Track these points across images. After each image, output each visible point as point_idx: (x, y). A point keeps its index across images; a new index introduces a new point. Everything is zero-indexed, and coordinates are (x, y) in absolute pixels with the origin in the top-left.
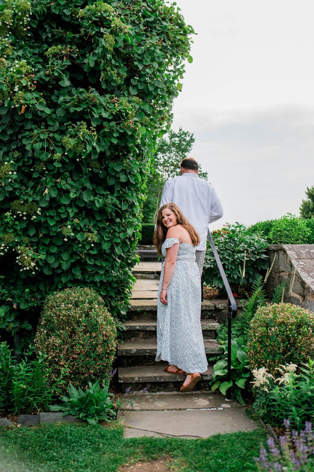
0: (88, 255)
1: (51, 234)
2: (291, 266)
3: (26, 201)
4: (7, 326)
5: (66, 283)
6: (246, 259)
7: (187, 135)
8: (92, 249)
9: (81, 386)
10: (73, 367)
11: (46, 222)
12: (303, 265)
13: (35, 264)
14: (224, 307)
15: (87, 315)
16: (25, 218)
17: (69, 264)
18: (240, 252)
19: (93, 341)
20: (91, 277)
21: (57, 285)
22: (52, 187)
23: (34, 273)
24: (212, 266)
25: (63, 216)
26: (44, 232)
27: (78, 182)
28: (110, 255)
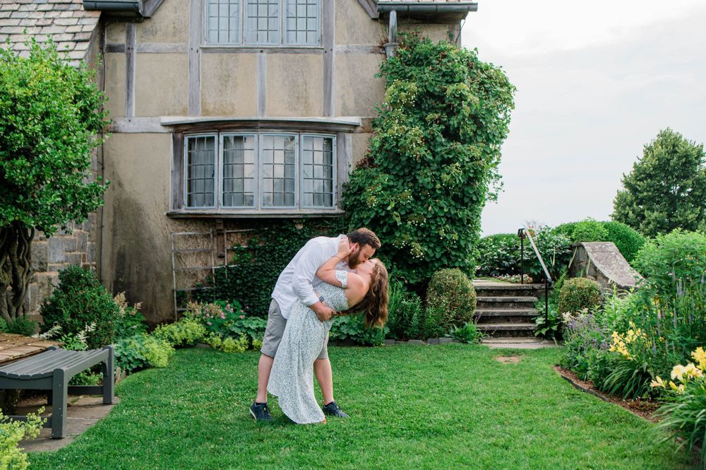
0: (452, 248)
1: (432, 235)
2: (588, 257)
5: (438, 267)
6: (555, 253)
8: (454, 244)
11: (429, 227)
12: (596, 256)
13: (422, 254)
16: (417, 225)
17: (440, 254)
18: (550, 248)
20: (453, 263)
22: (434, 205)
23: (421, 259)
25: (439, 223)
26: (427, 234)
27: (448, 202)
28: (464, 249)
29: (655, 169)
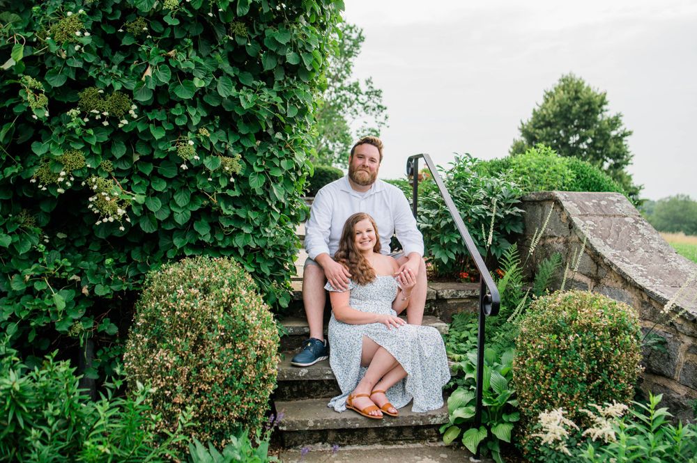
0: (224, 197)
1: (157, 156)
2: (571, 226)
3: (109, 89)
4: (70, 328)
5: (181, 250)
7: (353, 30)
8: (230, 186)
9: (212, 442)
10: (199, 407)
11: (147, 133)
12: (592, 226)
13: (124, 212)
14: (452, 296)
15: (227, 309)
16: (106, 123)
17: (189, 213)
18: (478, 202)
19: (238, 359)
20: (228, 239)
21: (165, 253)
22: (159, 64)
23: (122, 228)
24: (431, 226)
25: (180, 123)
26: (143, 152)
27: (208, 60)
28: (262, 199)
29: (555, 116)
